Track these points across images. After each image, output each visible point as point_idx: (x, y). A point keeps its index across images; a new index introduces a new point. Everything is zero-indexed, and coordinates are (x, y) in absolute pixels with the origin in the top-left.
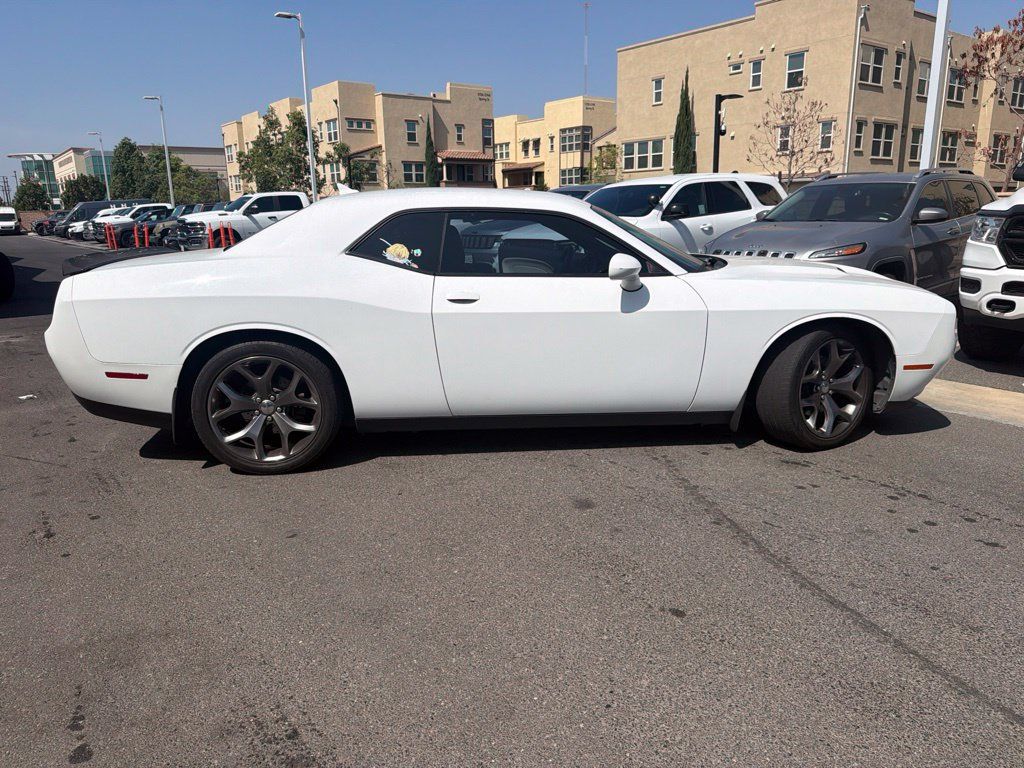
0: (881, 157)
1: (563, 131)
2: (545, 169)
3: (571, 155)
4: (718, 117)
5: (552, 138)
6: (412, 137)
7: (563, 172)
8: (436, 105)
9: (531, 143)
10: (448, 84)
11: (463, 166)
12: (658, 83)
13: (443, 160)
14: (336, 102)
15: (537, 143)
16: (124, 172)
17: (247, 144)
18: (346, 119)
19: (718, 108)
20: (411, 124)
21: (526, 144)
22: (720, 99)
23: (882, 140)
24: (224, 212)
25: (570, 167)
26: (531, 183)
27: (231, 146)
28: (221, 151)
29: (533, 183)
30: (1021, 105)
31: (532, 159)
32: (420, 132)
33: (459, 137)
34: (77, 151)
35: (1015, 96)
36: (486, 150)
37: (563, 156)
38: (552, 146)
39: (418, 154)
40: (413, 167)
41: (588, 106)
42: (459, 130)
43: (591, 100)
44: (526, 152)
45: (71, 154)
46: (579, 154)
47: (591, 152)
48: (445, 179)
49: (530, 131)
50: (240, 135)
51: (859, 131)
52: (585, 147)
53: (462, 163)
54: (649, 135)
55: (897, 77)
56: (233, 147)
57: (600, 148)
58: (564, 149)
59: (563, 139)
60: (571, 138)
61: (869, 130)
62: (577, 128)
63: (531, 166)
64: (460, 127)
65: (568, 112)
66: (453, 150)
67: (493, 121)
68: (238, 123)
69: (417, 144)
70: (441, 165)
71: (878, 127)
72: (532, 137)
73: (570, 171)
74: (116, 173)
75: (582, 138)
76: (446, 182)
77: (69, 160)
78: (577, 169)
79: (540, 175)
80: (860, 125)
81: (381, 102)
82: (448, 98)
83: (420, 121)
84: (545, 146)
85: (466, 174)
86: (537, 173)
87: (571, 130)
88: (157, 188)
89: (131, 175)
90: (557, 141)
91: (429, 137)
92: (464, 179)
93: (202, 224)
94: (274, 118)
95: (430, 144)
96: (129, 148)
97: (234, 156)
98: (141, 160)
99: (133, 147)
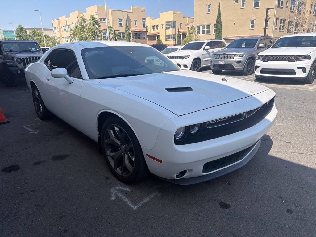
0: (281, 30)
1: (166, 22)
2: (160, 35)
3: (169, 30)
4: (267, 15)
5: (163, 25)
6: (121, 24)
7: (167, 36)
8: (129, 14)
9: (155, 26)
10: (132, 7)
11: (137, 34)
12: (209, 6)
13: (131, 32)
14: (96, 12)
15: (157, 26)
16: (20, 37)
17: (62, 27)
18: (100, 18)
19: (267, 12)
20: (121, 20)
21: (153, 27)
22: (268, 9)
23: (282, 25)
25: (169, 34)
26: (156, 39)
29: (157, 39)
30: (315, 14)
31: (156, 32)
32: (124, 22)
33: (135, 24)
35: (314, 11)
36: (144, 28)
37: (167, 30)
38: (163, 27)
39: (123, 30)
40: (122, 34)
41: (174, 14)
42: (135, 22)
43: (176, 12)
44: (154, 29)
46: (172, 30)
47: (176, 29)
48: (132, 38)
49: (155, 22)
50: (59, 24)
51: (277, 22)
52: (174, 28)
53: (137, 33)
54: (206, 23)
55: (287, 5)
56: (56, 28)
57: (188, 27)
58: (167, 28)
59: (166, 25)
60: (169, 24)
61: (279, 21)
62: (171, 21)
63: (156, 34)
64: (135, 21)
65: (168, 16)
66: (133, 28)
67: (146, 19)
68: (58, 20)
69: (123, 27)
71: (281, 20)
72: (156, 24)
73: (169, 35)
74: (17, 37)
75: (173, 24)
78: (171, 35)
79: (159, 36)
80: (277, 19)
81: (111, 13)
82: (132, 12)
83: (123, 19)
84: (160, 27)
85: (138, 36)
86: (158, 36)
87: (169, 22)
89: (23, 38)
90: (164, 26)
91: (126, 24)
92: (137, 38)
94: (84, 17)
95: (127, 27)
96: (21, 29)
97: (57, 31)
98: (26, 33)
99: (22, 29)
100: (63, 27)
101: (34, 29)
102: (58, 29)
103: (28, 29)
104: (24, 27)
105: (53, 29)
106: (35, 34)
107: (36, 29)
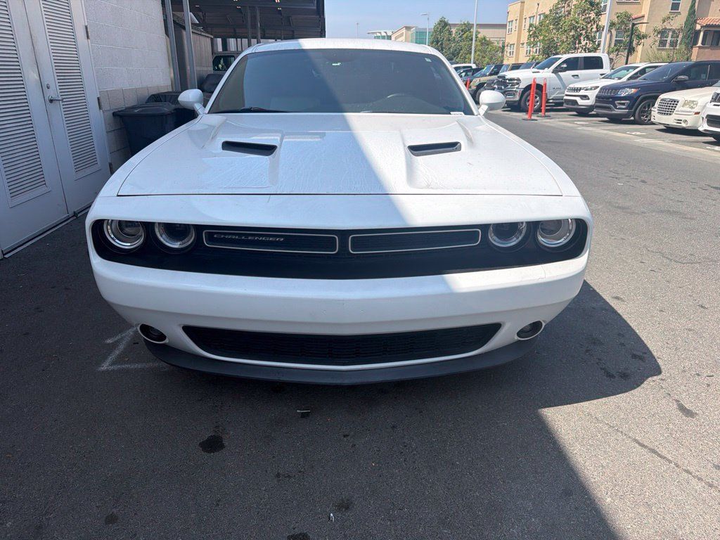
6: (675, 6)
13: (702, 27)
17: (525, 19)
24: (536, 70)
27: (512, 21)
28: (504, 26)
32: (685, 2)
34: (408, 28)
39: (679, 22)
45: (404, 30)
48: (699, 44)
50: (522, 12)
56: (514, 22)
66: (714, 17)
68: (522, 2)
69: (679, 13)
70: (700, 31)
76: (699, 47)
77: (402, 35)
88: (458, 54)
89: (442, 44)
91: (693, 6)
93: (518, 80)
95: (692, 13)
96: (444, 25)
97: (514, 29)
98: (450, 33)
99: (446, 24)
100: (528, 19)
101: (465, 24)
102: (517, 25)
103: (455, 25)
104: (450, 22)
105: (506, 25)
106: (465, 35)
107: (469, 24)
